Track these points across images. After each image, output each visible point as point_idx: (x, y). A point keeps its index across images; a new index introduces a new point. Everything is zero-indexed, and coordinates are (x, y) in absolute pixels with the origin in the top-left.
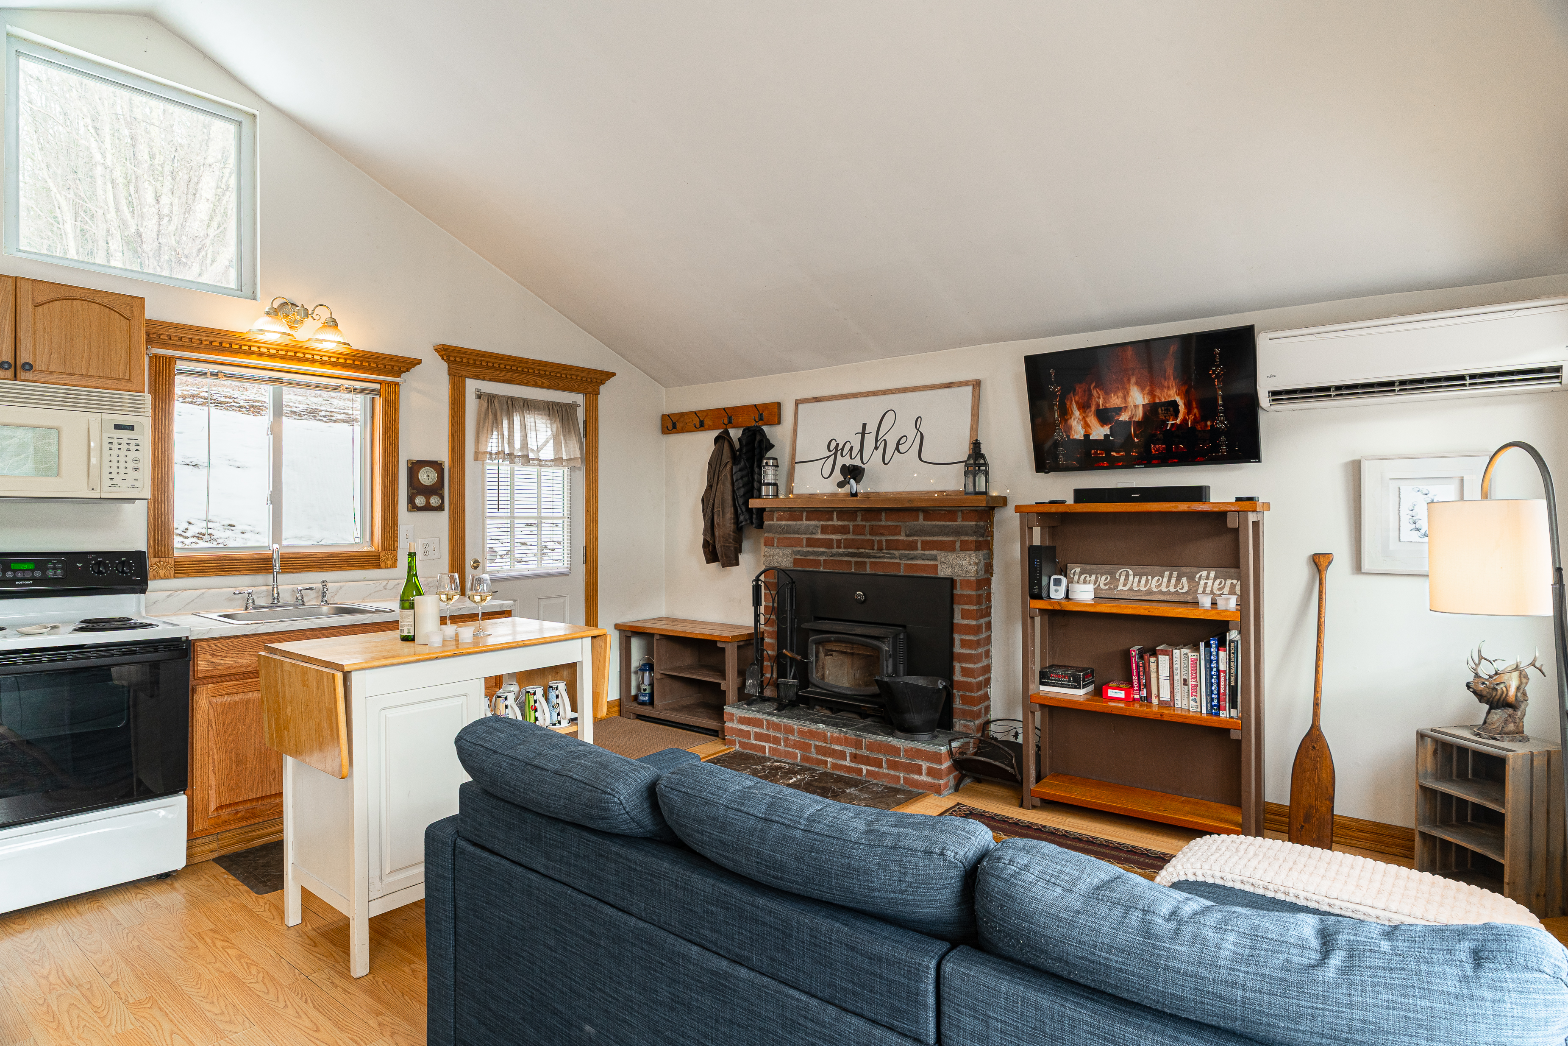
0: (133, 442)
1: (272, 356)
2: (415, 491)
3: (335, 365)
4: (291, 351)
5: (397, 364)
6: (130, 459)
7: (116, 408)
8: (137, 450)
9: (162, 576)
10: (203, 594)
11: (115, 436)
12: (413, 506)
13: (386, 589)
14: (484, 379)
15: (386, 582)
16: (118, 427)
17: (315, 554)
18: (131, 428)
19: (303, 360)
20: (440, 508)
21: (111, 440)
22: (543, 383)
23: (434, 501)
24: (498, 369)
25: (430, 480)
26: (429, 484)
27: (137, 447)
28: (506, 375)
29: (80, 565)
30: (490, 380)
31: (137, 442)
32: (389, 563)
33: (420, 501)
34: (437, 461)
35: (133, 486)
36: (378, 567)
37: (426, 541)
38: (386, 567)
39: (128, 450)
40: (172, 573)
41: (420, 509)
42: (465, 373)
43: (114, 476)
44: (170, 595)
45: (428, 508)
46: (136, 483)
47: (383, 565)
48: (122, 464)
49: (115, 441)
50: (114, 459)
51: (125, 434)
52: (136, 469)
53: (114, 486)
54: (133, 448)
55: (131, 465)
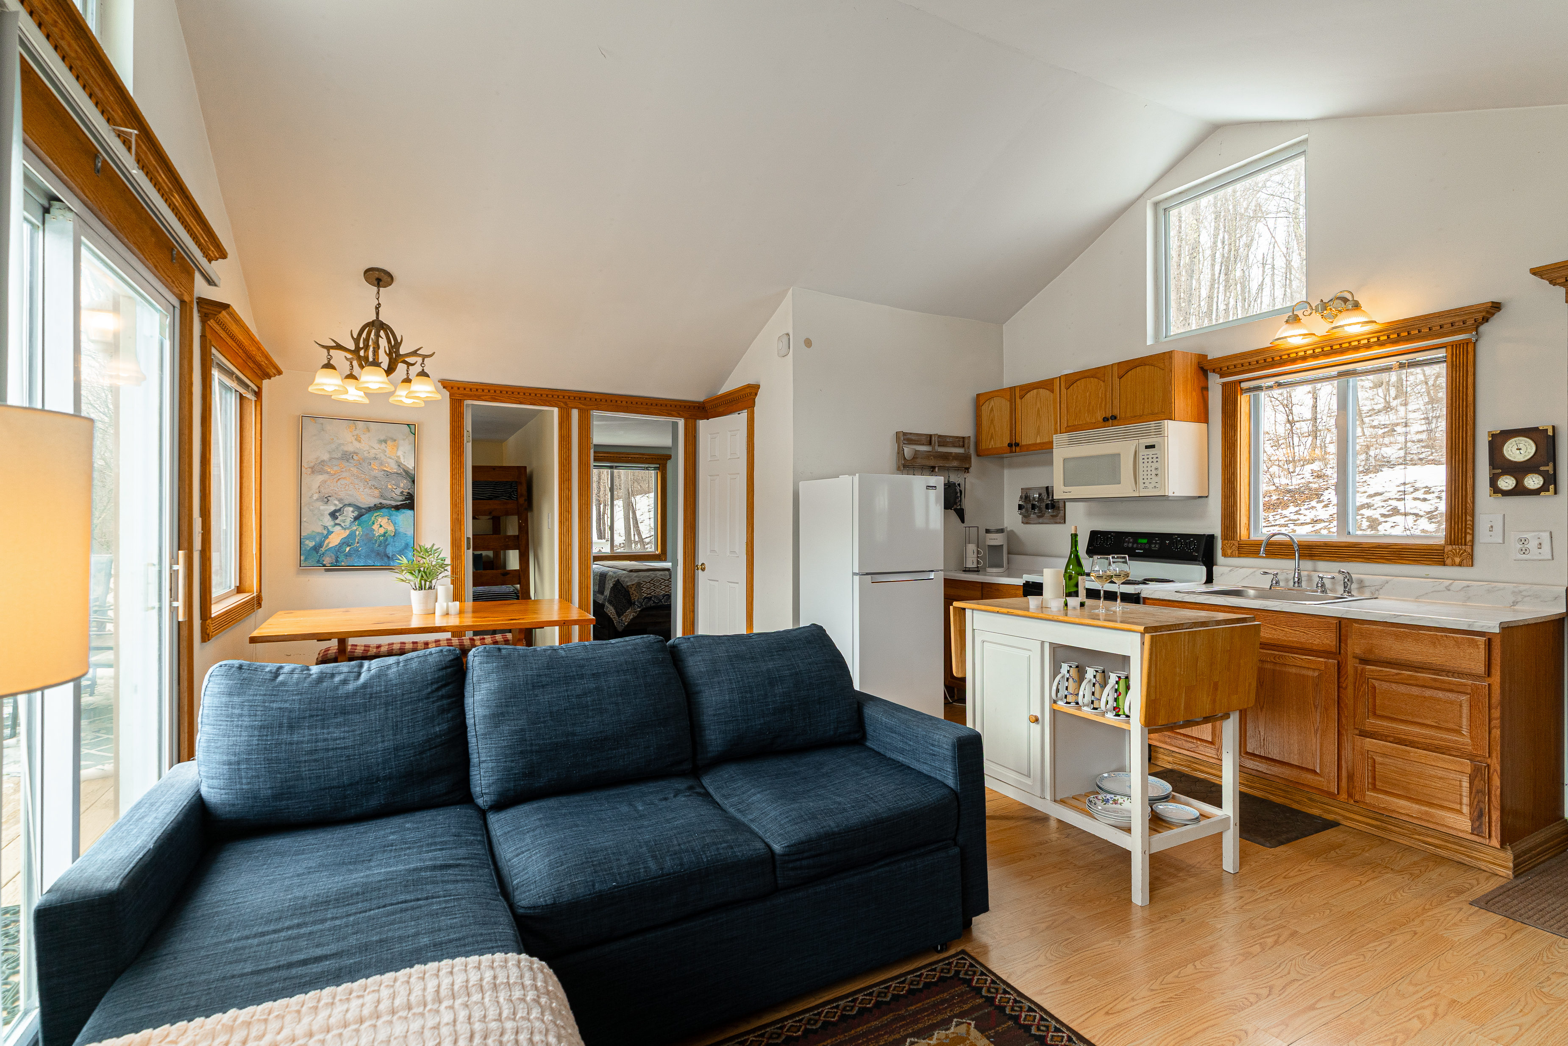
0: (1155, 456)
2: (1501, 471)
5: (1472, 316)
6: (1153, 469)
7: (1147, 434)
8: (1157, 462)
11: (1145, 453)
12: (1496, 490)
13: (1448, 590)
15: (1448, 582)
16: (1147, 447)
18: (1153, 447)
20: (1544, 491)
21: (1143, 457)
23: (1533, 481)
25: (1523, 454)
26: (1521, 460)
27: (1157, 460)
29: (1167, 542)
31: (1156, 456)
32: (1457, 560)
33: (1507, 483)
35: (1155, 487)
36: (1444, 564)
37: (1523, 534)
38: (1453, 564)
39: (1152, 462)
40: (1236, 553)
41: (1506, 493)
43: (1145, 481)
45: (1520, 491)
46: (1157, 485)
47: (1448, 561)
48: (1149, 473)
49: (1146, 457)
50: (1145, 469)
51: (1151, 451)
52: (1157, 475)
53: (1146, 487)
54: (1155, 460)
55: (1154, 472)
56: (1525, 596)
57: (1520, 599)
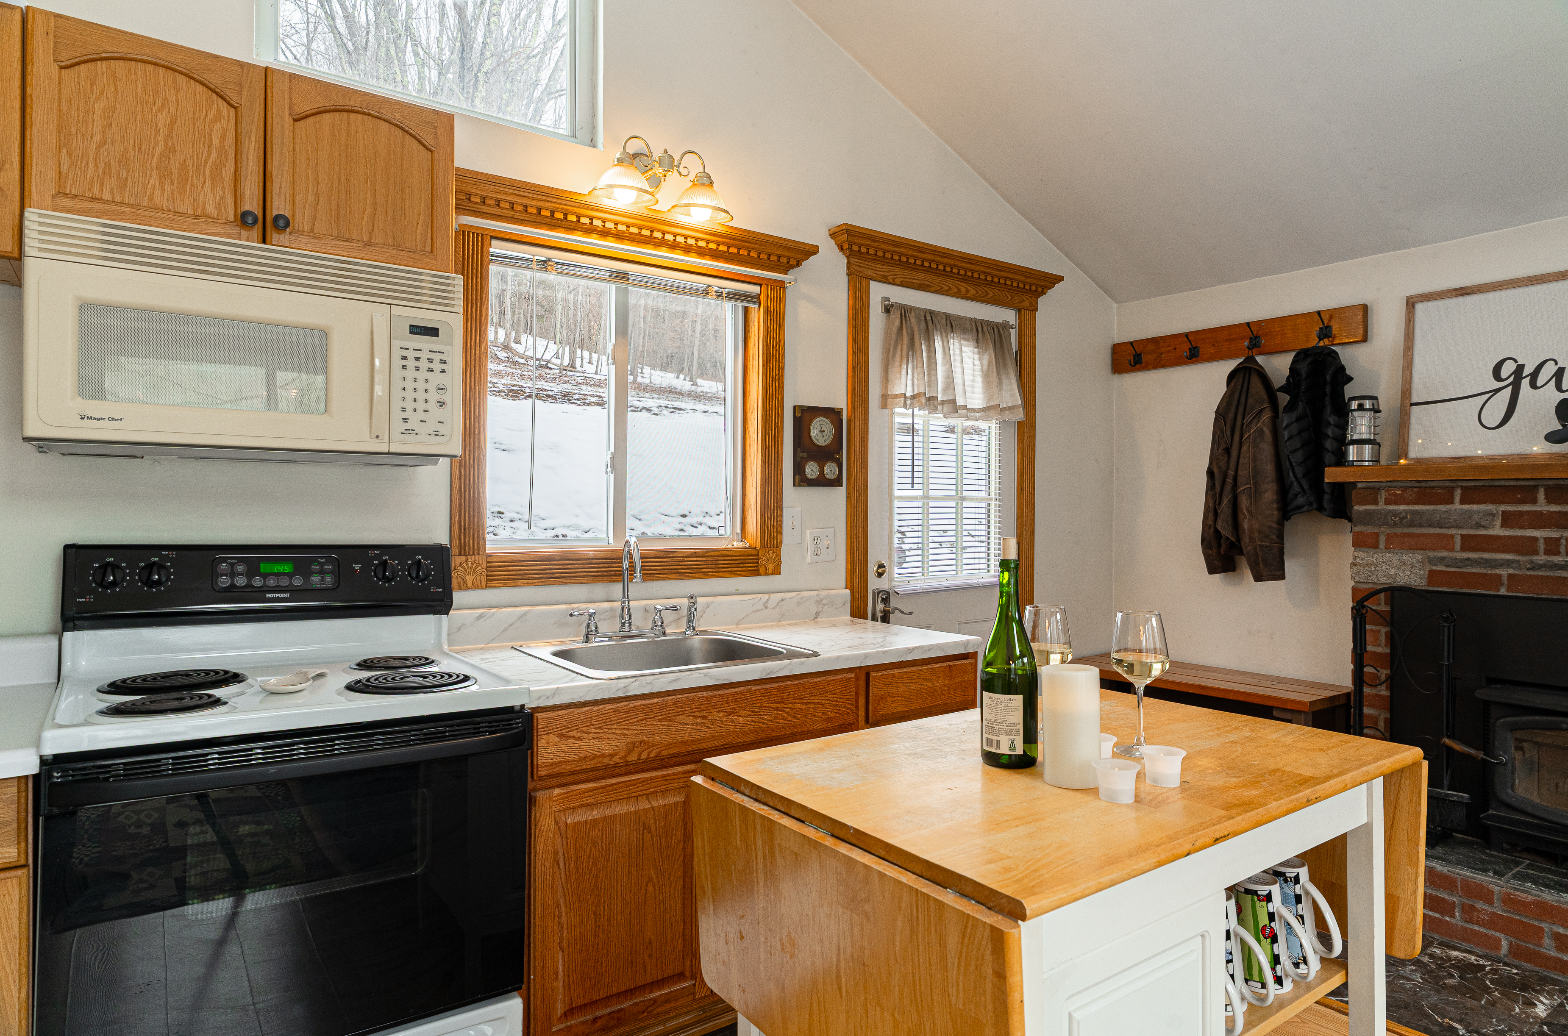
0: (437, 357)
1: (620, 237)
2: (805, 455)
3: (702, 252)
4: (646, 228)
5: (786, 254)
6: (432, 387)
7: (413, 298)
8: (443, 371)
9: (469, 585)
10: (525, 614)
11: (411, 345)
12: (801, 478)
13: (766, 608)
14: (893, 283)
15: (766, 596)
16: (416, 330)
17: (674, 551)
18: (433, 332)
19: (661, 243)
20: (837, 482)
21: (404, 353)
22: (967, 291)
23: (830, 470)
24: (913, 267)
25: (825, 438)
26: (823, 444)
27: (443, 366)
28: (921, 277)
29: (357, 567)
30: (902, 285)
31: (442, 357)
32: (771, 567)
33: (811, 470)
34: (833, 409)
35: (436, 433)
36: (756, 573)
37: (818, 532)
38: (766, 574)
39: (430, 370)
40: (484, 579)
41: (812, 483)
42: (870, 273)
43: (408, 414)
44: (481, 616)
45: (822, 482)
46: (442, 429)
47: (762, 570)
48: (421, 395)
49: (411, 354)
50: (410, 385)
51: (425, 343)
52: (441, 404)
53: (409, 432)
54: (437, 366)
55: (434, 396)
56: (825, 605)
57: (820, 609)
